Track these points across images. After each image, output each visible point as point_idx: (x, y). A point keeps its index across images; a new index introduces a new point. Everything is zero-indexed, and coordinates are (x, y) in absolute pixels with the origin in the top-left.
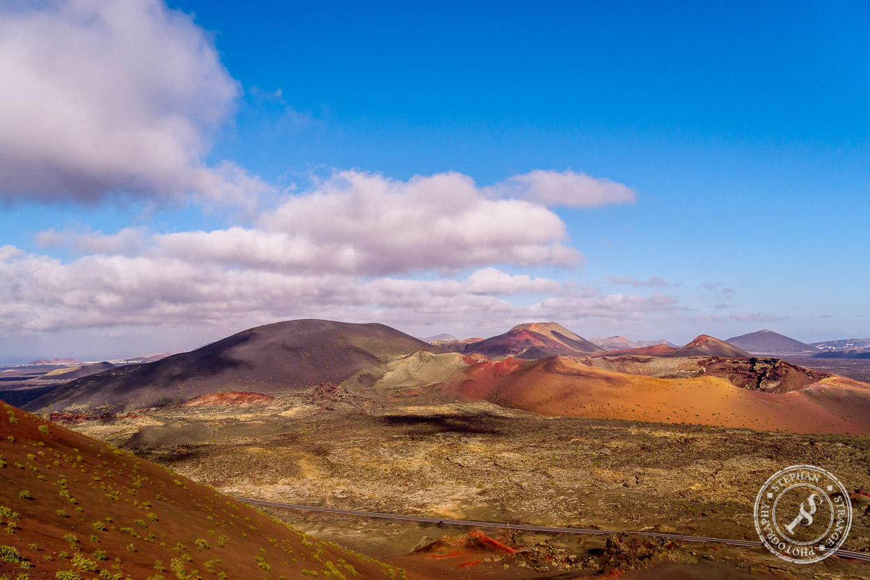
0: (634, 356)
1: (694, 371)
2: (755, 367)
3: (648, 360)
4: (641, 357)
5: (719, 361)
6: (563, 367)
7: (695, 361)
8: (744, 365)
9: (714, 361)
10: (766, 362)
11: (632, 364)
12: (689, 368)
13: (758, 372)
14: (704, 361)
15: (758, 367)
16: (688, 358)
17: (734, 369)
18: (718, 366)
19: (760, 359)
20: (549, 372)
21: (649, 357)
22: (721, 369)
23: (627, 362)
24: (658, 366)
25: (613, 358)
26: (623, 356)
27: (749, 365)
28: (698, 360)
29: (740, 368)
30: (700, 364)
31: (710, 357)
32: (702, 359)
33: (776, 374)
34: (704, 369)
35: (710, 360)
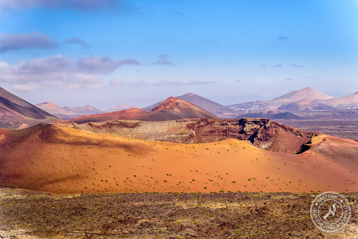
0: (122, 121)
1: (184, 135)
2: (245, 129)
3: (136, 125)
4: (129, 121)
5: (208, 124)
6: (66, 135)
7: (184, 124)
8: (233, 126)
9: (202, 124)
10: (255, 122)
11: (120, 130)
12: (179, 132)
13: (248, 133)
14: (193, 124)
15: (248, 128)
16: (177, 122)
17: (224, 132)
18: (207, 129)
19: (249, 119)
20: (49, 142)
21: (137, 121)
22: (211, 131)
23: (114, 128)
24: (147, 131)
25: (99, 124)
26: (110, 122)
27: (238, 127)
28: (187, 123)
29: (229, 130)
30: (189, 127)
31: (199, 119)
32: (191, 122)
33: (267, 135)
34: (194, 132)
35: (199, 123)
